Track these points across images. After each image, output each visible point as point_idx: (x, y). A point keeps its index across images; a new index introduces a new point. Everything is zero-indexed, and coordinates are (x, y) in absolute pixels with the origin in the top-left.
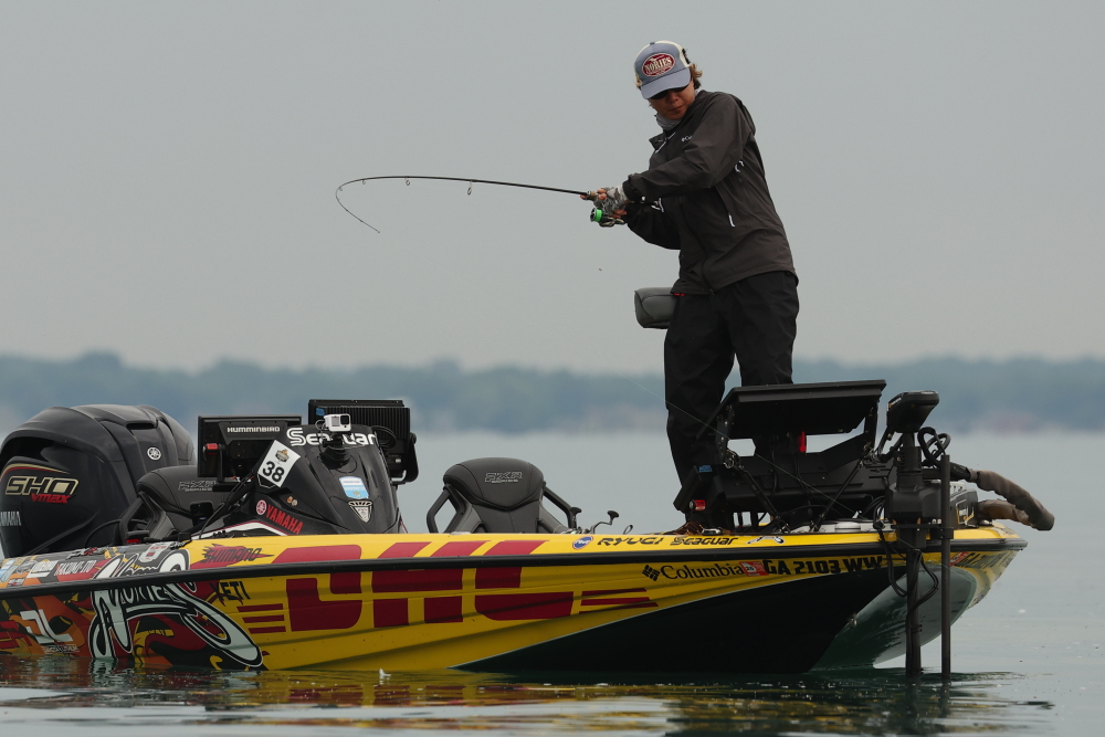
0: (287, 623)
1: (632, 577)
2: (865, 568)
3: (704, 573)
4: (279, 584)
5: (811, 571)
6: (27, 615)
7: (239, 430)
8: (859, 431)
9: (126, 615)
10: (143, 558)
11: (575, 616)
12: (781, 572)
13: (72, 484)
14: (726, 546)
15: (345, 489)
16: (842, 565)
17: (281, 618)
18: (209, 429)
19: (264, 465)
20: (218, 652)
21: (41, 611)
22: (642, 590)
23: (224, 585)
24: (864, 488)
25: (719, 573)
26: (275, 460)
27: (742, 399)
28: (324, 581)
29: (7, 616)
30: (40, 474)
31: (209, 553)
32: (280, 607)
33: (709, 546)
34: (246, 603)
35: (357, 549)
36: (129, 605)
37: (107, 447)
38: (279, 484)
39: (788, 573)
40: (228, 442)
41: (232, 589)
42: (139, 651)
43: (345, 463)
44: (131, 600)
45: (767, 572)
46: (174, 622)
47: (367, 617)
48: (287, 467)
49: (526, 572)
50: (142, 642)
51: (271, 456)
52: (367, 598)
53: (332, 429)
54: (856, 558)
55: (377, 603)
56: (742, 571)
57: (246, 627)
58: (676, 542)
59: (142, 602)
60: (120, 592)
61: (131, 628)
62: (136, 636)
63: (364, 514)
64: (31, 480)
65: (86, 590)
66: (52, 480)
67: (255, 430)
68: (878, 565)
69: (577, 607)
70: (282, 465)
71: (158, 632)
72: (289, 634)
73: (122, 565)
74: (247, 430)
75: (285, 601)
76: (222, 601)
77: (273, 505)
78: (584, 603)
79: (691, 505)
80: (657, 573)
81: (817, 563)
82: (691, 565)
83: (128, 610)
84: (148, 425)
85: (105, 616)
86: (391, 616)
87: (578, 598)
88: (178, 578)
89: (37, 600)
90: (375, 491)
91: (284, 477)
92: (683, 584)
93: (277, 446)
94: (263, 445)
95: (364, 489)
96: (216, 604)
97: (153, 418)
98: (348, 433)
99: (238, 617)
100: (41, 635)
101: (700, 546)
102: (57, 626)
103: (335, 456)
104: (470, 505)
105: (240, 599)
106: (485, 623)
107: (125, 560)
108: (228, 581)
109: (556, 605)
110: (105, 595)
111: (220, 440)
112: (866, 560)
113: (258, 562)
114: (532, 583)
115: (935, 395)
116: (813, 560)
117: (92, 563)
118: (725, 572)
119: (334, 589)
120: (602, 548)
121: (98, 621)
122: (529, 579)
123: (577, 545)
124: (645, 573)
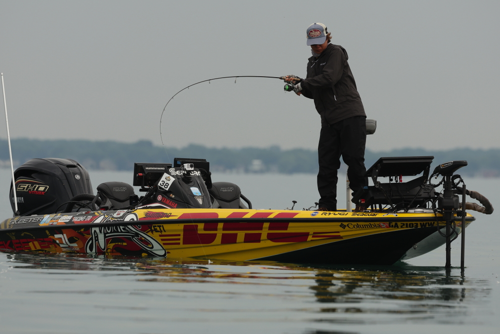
0: (181, 241)
1: (336, 227)
2: (427, 226)
3: (364, 227)
4: (181, 227)
5: (407, 227)
6: (56, 236)
7: (150, 168)
9: (105, 237)
10: (115, 215)
11: (309, 241)
12: (395, 227)
13: (46, 187)
14: (374, 217)
15: (193, 192)
16: (419, 225)
17: (179, 239)
19: (160, 182)
20: (146, 251)
21: (65, 235)
22: (338, 232)
23: (154, 227)
25: (371, 226)
26: (165, 180)
27: (384, 162)
28: (201, 226)
29: (48, 236)
30: (33, 184)
31: (147, 214)
32: (179, 235)
33: (367, 217)
34: (164, 233)
35: (216, 215)
36: (108, 233)
38: (167, 189)
39: (398, 227)
40: (146, 173)
41: (158, 229)
42: (109, 251)
43: (191, 182)
44: (109, 231)
46: (128, 240)
47: (218, 239)
48: (170, 183)
49: (291, 224)
50: (111, 247)
51: (163, 178)
52: (220, 232)
53: (187, 169)
54: (425, 222)
55: (223, 235)
56: (380, 226)
57: (161, 243)
58: (353, 215)
59: (114, 232)
60: (105, 228)
61: (107, 242)
62: (108, 245)
63: (200, 201)
64: (28, 186)
65: (88, 227)
66: (37, 186)
67: (156, 169)
68: (433, 225)
69: (310, 238)
70: (168, 182)
71: (119, 243)
72: (182, 245)
73: (105, 218)
74: (153, 168)
75: (182, 233)
76: (152, 232)
77: (164, 197)
78: (313, 237)
79: (360, 201)
80: (345, 226)
81: (410, 224)
82: (359, 223)
83: (107, 235)
84: (74, 166)
85: (95, 237)
86: (229, 239)
87: (311, 235)
88: (132, 223)
89: (63, 231)
91: (169, 187)
92: (355, 230)
93: (165, 175)
95: (199, 192)
96: (150, 234)
98: (193, 171)
99: (159, 239)
100: (63, 244)
101: (364, 216)
102: (71, 240)
103: (187, 179)
105: (161, 232)
106: (270, 243)
107: (106, 216)
108: (157, 225)
109: (302, 237)
110: (97, 229)
111: (143, 172)
112: (428, 223)
113: (170, 218)
117: (90, 217)
118: (373, 226)
119: (205, 229)
120: (324, 216)
121: (92, 239)
122: (292, 227)
123: (313, 215)
124: (341, 226)
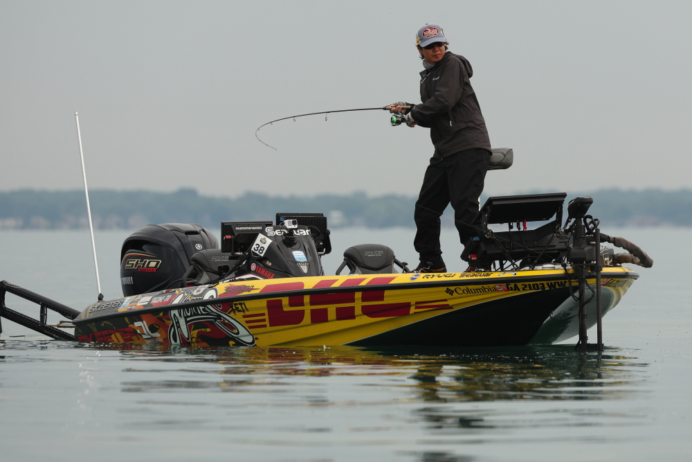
0: (267, 323)
1: (440, 294)
2: (557, 287)
3: (476, 292)
4: (264, 303)
5: (531, 289)
6: (137, 324)
7: (241, 228)
8: (554, 218)
9: (187, 322)
10: (195, 293)
11: (412, 314)
12: (515, 290)
13: (158, 262)
14: (488, 277)
15: (295, 257)
16: (546, 286)
17: (264, 320)
18: (226, 229)
19: (254, 246)
20: (233, 338)
21: (144, 322)
22: (446, 300)
23: (236, 304)
24: (556, 247)
25: (484, 290)
26: (260, 243)
27: (494, 203)
28: (285, 301)
29: (128, 325)
30: (142, 258)
31: (228, 289)
32: (264, 315)
33: (479, 277)
34: (247, 313)
35: (302, 284)
36: (188, 317)
37: (176, 244)
38: (262, 255)
39: (519, 290)
40: (236, 235)
41: (239, 306)
42: (194, 340)
43: (295, 244)
44: (189, 314)
45: (508, 290)
46: (211, 324)
47: (307, 318)
48: (266, 246)
49: (387, 293)
50: (195, 336)
51: (257, 241)
52: (307, 308)
53: (288, 227)
54: (553, 282)
55: (312, 311)
56: (496, 290)
57: (247, 325)
58: (461, 276)
59: (195, 315)
60: (184, 310)
61: (189, 328)
62: (192, 332)
63: (305, 269)
64: (138, 261)
65: (166, 310)
66: (148, 261)
67: (250, 228)
68: (564, 285)
69: (413, 310)
70: (263, 245)
71: (203, 330)
72: (269, 328)
73: (184, 297)
74: (245, 228)
75: (266, 312)
76: (234, 313)
77: (259, 265)
78: (416, 308)
79: (469, 257)
80: (452, 291)
81: (534, 285)
82: (469, 287)
83: (188, 319)
84: (196, 233)
85: (176, 323)
86: (320, 317)
87: (413, 305)
88: (212, 302)
89: (142, 316)
90: (310, 258)
91: (264, 252)
92: (466, 297)
93: (261, 236)
94: (253, 236)
95: (304, 257)
96: (232, 315)
97: (198, 229)
98: (296, 229)
99: (243, 320)
100: (144, 334)
101: (474, 278)
102: (153, 329)
103: (290, 240)
104: (357, 268)
105: (244, 311)
106: (367, 320)
107: (186, 294)
108: (238, 302)
109: (402, 309)
110: (176, 312)
111: (232, 233)
112: (558, 283)
113: (252, 292)
114: (390, 298)
115: (591, 199)
116: (532, 283)
117: (169, 296)
118: (487, 290)
119: (291, 305)
120: (426, 280)
121: (173, 325)
122: (389, 296)
123: (413, 279)
124: (447, 292)
